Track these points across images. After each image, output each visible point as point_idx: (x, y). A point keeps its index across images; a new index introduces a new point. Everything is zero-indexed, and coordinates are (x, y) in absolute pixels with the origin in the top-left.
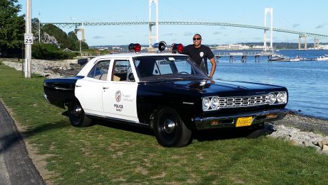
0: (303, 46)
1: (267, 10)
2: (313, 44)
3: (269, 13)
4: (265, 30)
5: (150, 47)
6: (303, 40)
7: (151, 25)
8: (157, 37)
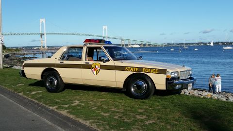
0: (123, 45)
1: (104, 27)
4: (104, 38)
6: (123, 43)
7: (41, 35)
8: (45, 41)
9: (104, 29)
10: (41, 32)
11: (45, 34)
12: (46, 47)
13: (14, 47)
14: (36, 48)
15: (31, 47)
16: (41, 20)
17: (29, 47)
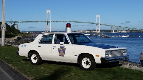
1: (97, 16)
2: (117, 30)
3: (98, 17)
4: (97, 24)
6: (112, 29)
7: (47, 22)
8: (50, 28)
9: (97, 17)
11: (50, 22)
12: (50, 32)
15: (40, 32)
16: (48, 11)
17: (38, 32)
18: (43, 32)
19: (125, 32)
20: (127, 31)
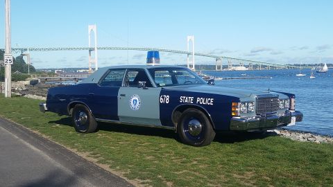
0: (219, 68)
1: (189, 38)
2: (227, 66)
3: (191, 40)
4: (188, 54)
5: (90, 69)
6: (219, 63)
7: (91, 50)
8: (96, 60)
9: (188, 40)
10: (89, 47)
11: (96, 49)
12: (97, 69)
13: (49, 69)
14: (82, 71)
15: (75, 70)
16: (90, 27)
17: (70, 69)
18: (81, 69)
19: (243, 69)
20: (247, 67)
